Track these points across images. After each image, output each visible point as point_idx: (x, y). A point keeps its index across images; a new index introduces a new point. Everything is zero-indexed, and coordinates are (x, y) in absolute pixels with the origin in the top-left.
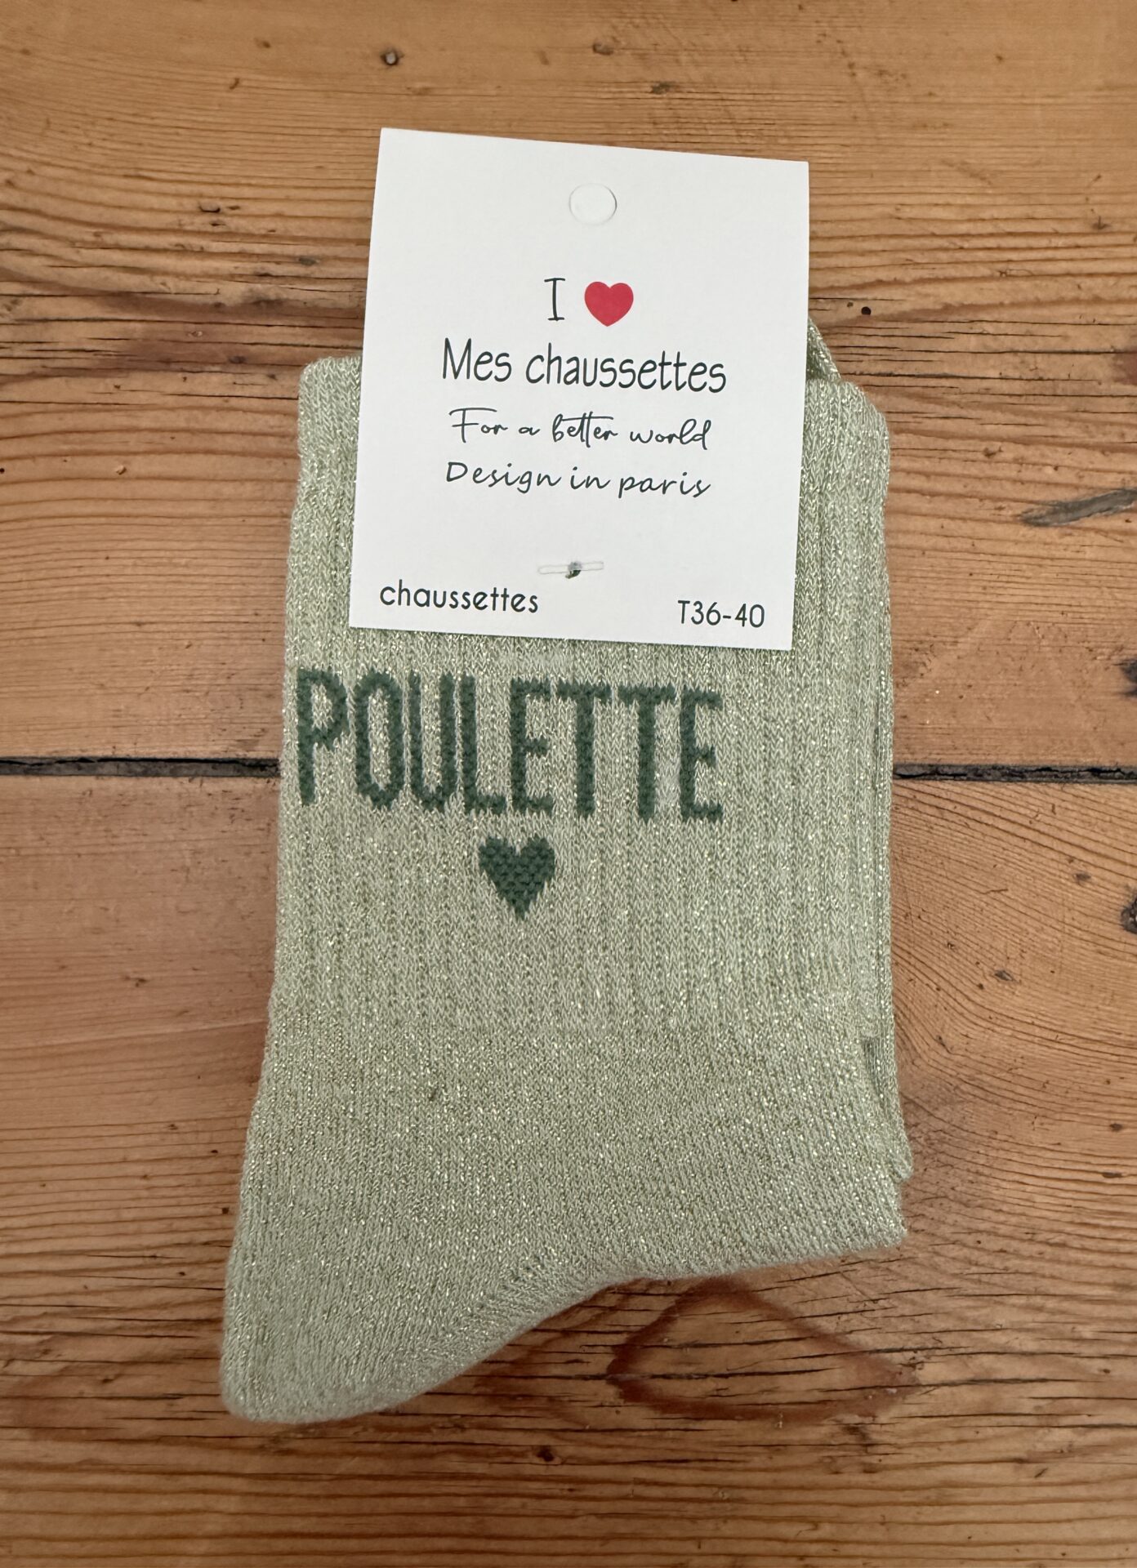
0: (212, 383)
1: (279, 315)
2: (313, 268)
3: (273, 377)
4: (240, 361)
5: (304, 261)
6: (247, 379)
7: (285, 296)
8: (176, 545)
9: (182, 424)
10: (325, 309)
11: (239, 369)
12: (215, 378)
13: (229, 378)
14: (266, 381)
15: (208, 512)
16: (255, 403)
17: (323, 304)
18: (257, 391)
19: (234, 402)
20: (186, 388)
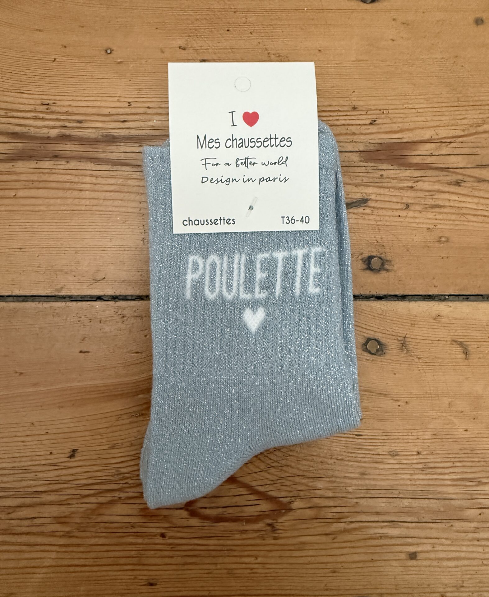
0: (47, 164)
1: (70, 140)
2: (82, 124)
3: (68, 162)
4: (56, 156)
5: (78, 121)
6: (60, 163)
7: (72, 134)
8: (33, 221)
9: (36, 179)
10: (86, 138)
11: (55, 159)
12: (47, 163)
13: (52, 162)
14: (66, 163)
15: (45, 209)
16: (62, 171)
17: (86, 136)
18: (62, 167)
19: (54, 171)
20: (37, 166)
